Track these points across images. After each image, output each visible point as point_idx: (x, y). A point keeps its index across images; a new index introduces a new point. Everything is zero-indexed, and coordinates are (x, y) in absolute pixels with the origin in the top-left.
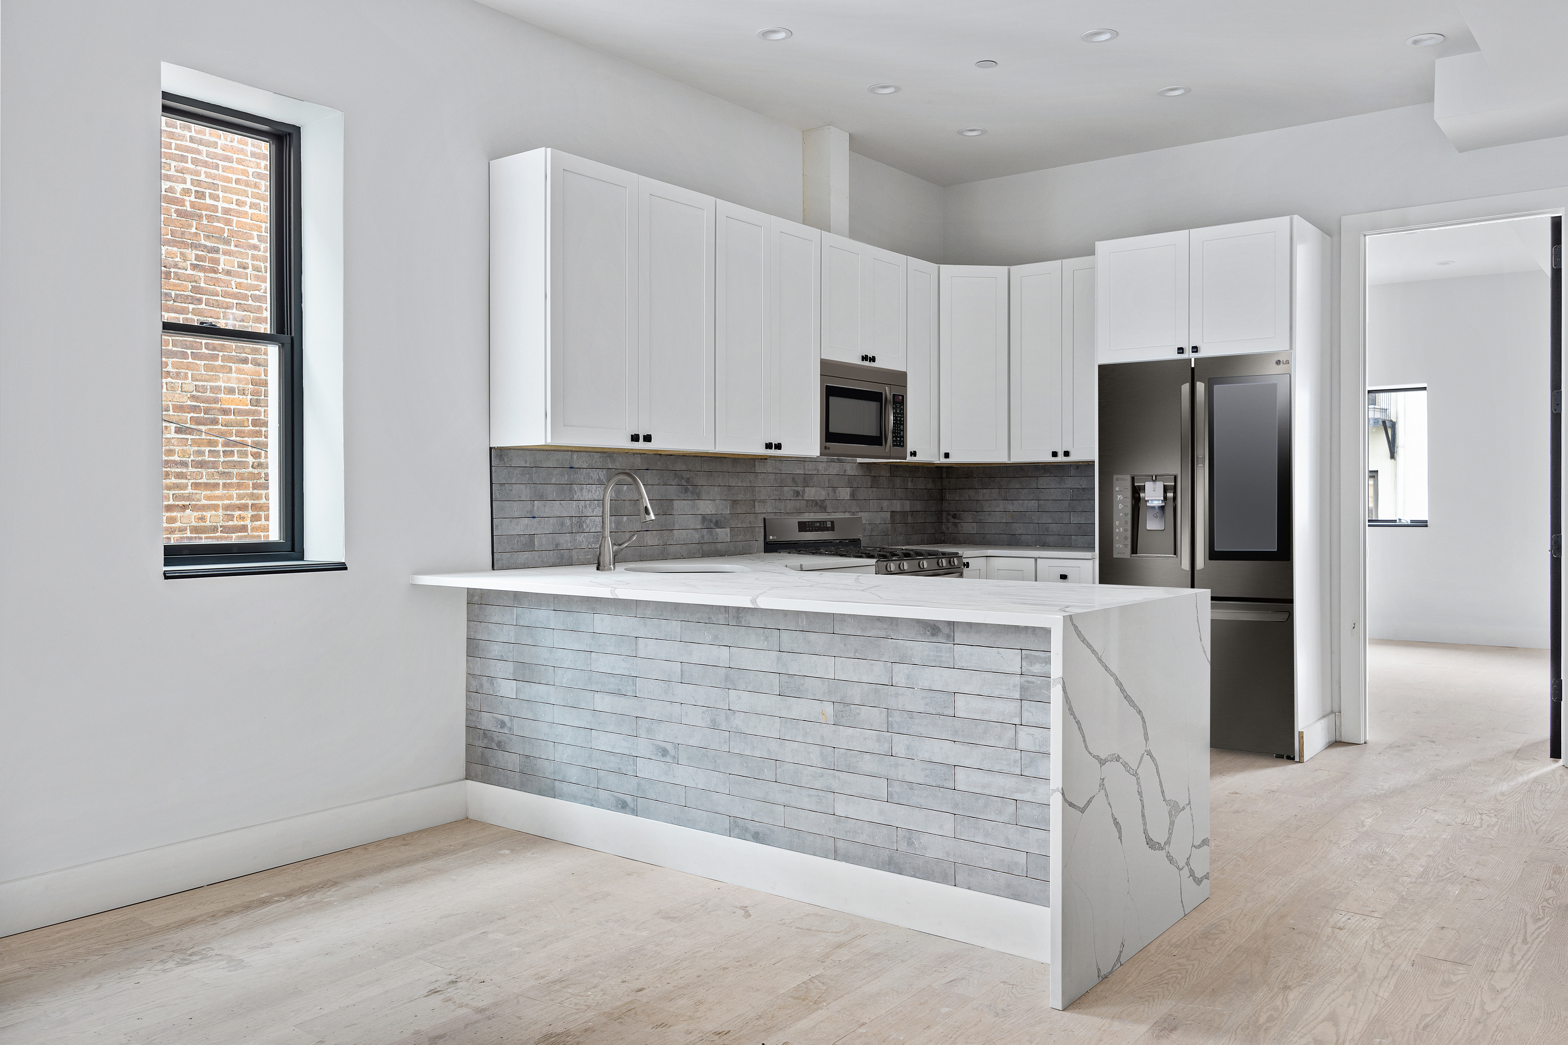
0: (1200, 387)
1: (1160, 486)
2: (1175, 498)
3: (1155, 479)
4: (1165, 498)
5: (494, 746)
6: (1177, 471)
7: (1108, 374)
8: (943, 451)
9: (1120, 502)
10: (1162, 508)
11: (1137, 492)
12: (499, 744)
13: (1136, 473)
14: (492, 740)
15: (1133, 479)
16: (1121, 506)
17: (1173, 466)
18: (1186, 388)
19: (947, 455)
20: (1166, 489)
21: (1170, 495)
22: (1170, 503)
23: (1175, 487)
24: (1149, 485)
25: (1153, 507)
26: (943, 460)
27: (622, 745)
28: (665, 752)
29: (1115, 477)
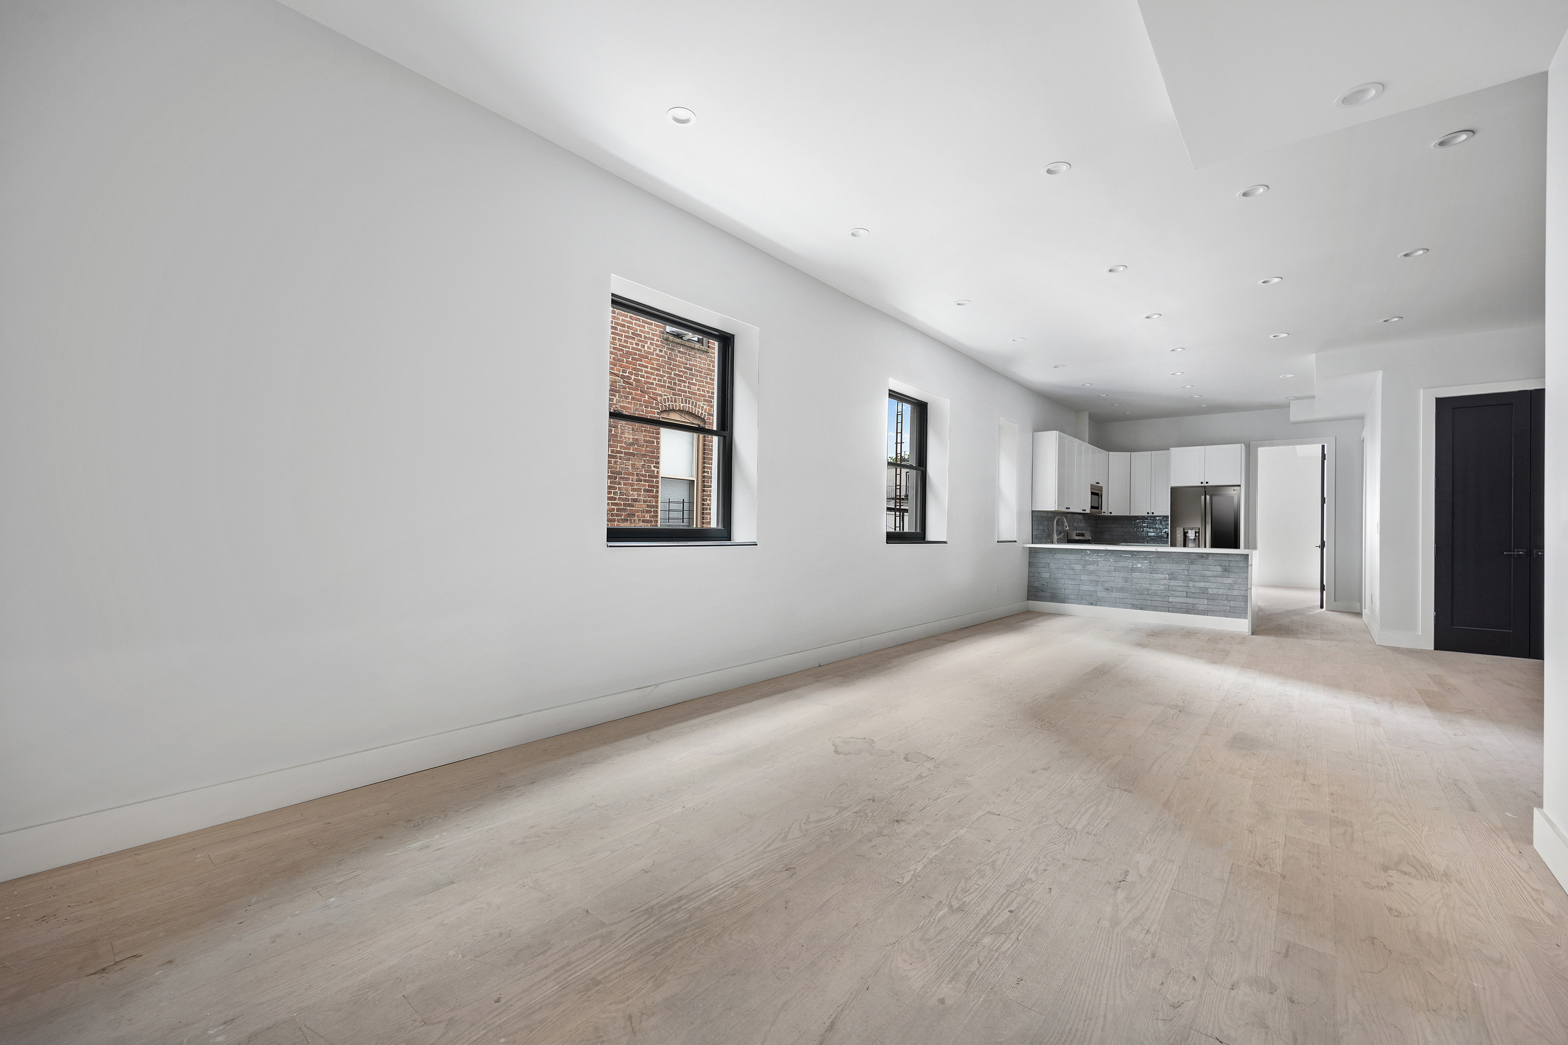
0: (1208, 497)
1: (1194, 531)
2: (1199, 536)
3: (1192, 529)
4: (1196, 536)
5: (1040, 591)
6: (1200, 527)
7: (1174, 490)
8: (1109, 511)
9: (1179, 537)
10: (1194, 539)
11: (1185, 533)
12: (1042, 590)
13: (1185, 527)
14: (1039, 589)
15: (1184, 529)
16: (1179, 539)
17: (1198, 524)
18: (1203, 497)
19: (1111, 513)
20: (1196, 533)
21: (1197, 535)
22: (1197, 537)
23: (1199, 532)
24: (1190, 531)
25: (1191, 539)
26: (1109, 514)
27: (1091, 588)
28: (1108, 589)
29: (1177, 528)
